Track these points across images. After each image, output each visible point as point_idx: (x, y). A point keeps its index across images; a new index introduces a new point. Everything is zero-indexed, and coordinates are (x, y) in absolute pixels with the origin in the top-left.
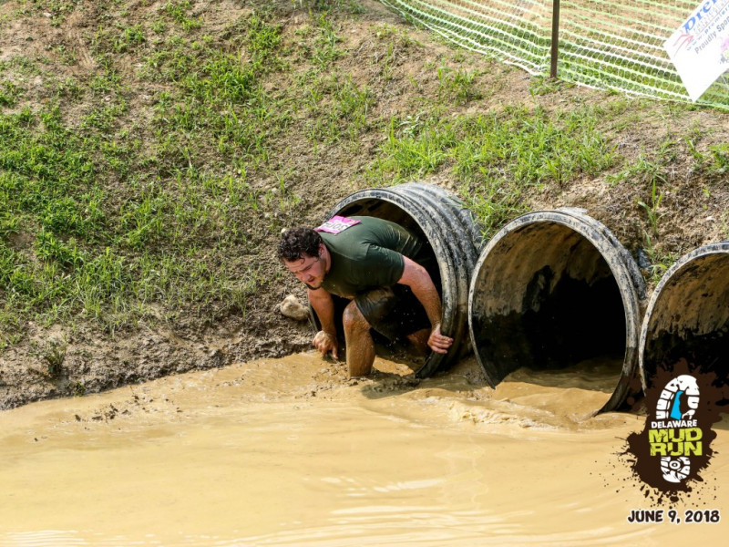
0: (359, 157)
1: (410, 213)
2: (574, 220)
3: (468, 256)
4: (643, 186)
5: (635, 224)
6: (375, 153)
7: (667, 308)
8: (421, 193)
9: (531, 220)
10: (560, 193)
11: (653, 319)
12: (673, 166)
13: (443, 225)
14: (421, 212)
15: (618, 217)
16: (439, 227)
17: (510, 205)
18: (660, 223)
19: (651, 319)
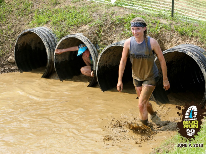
0: (28, 20)
1: (38, 35)
2: (79, 37)
3: (54, 46)
4: (98, 27)
5: (95, 38)
6: (32, 19)
7: (103, 60)
8: (42, 30)
9: (68, 37)
10: (77, 29)
11: (100, 63)
12: (106, 22)
13: (47, 38)
14: (41, 35)
15: (91, 36)
16: (46, 39)
17: (65, 32)
18: (102, 37)
19: (99, 63)
